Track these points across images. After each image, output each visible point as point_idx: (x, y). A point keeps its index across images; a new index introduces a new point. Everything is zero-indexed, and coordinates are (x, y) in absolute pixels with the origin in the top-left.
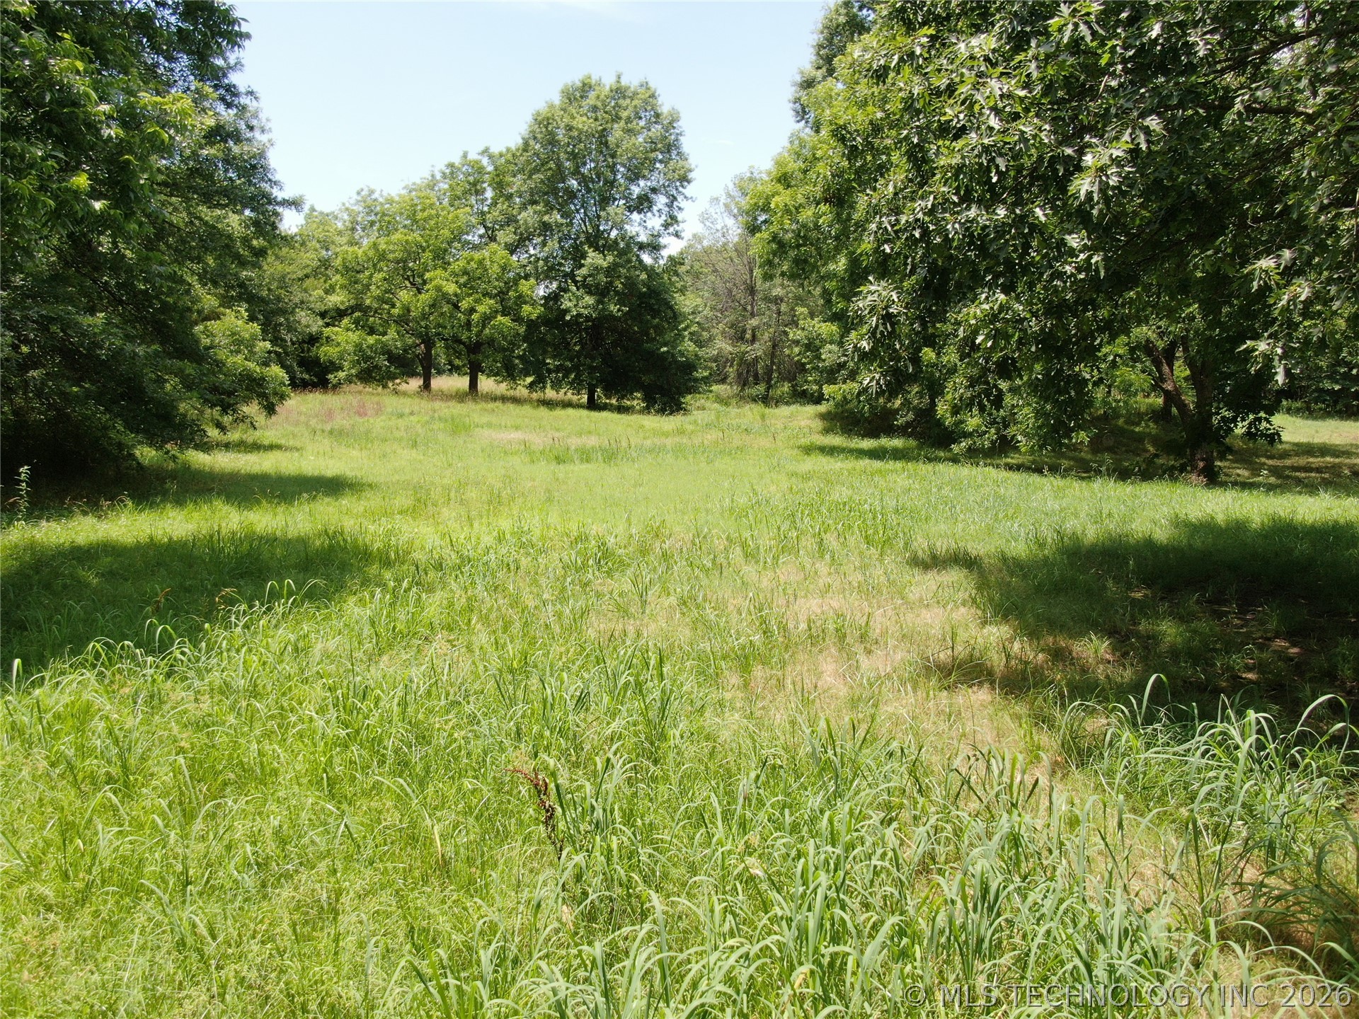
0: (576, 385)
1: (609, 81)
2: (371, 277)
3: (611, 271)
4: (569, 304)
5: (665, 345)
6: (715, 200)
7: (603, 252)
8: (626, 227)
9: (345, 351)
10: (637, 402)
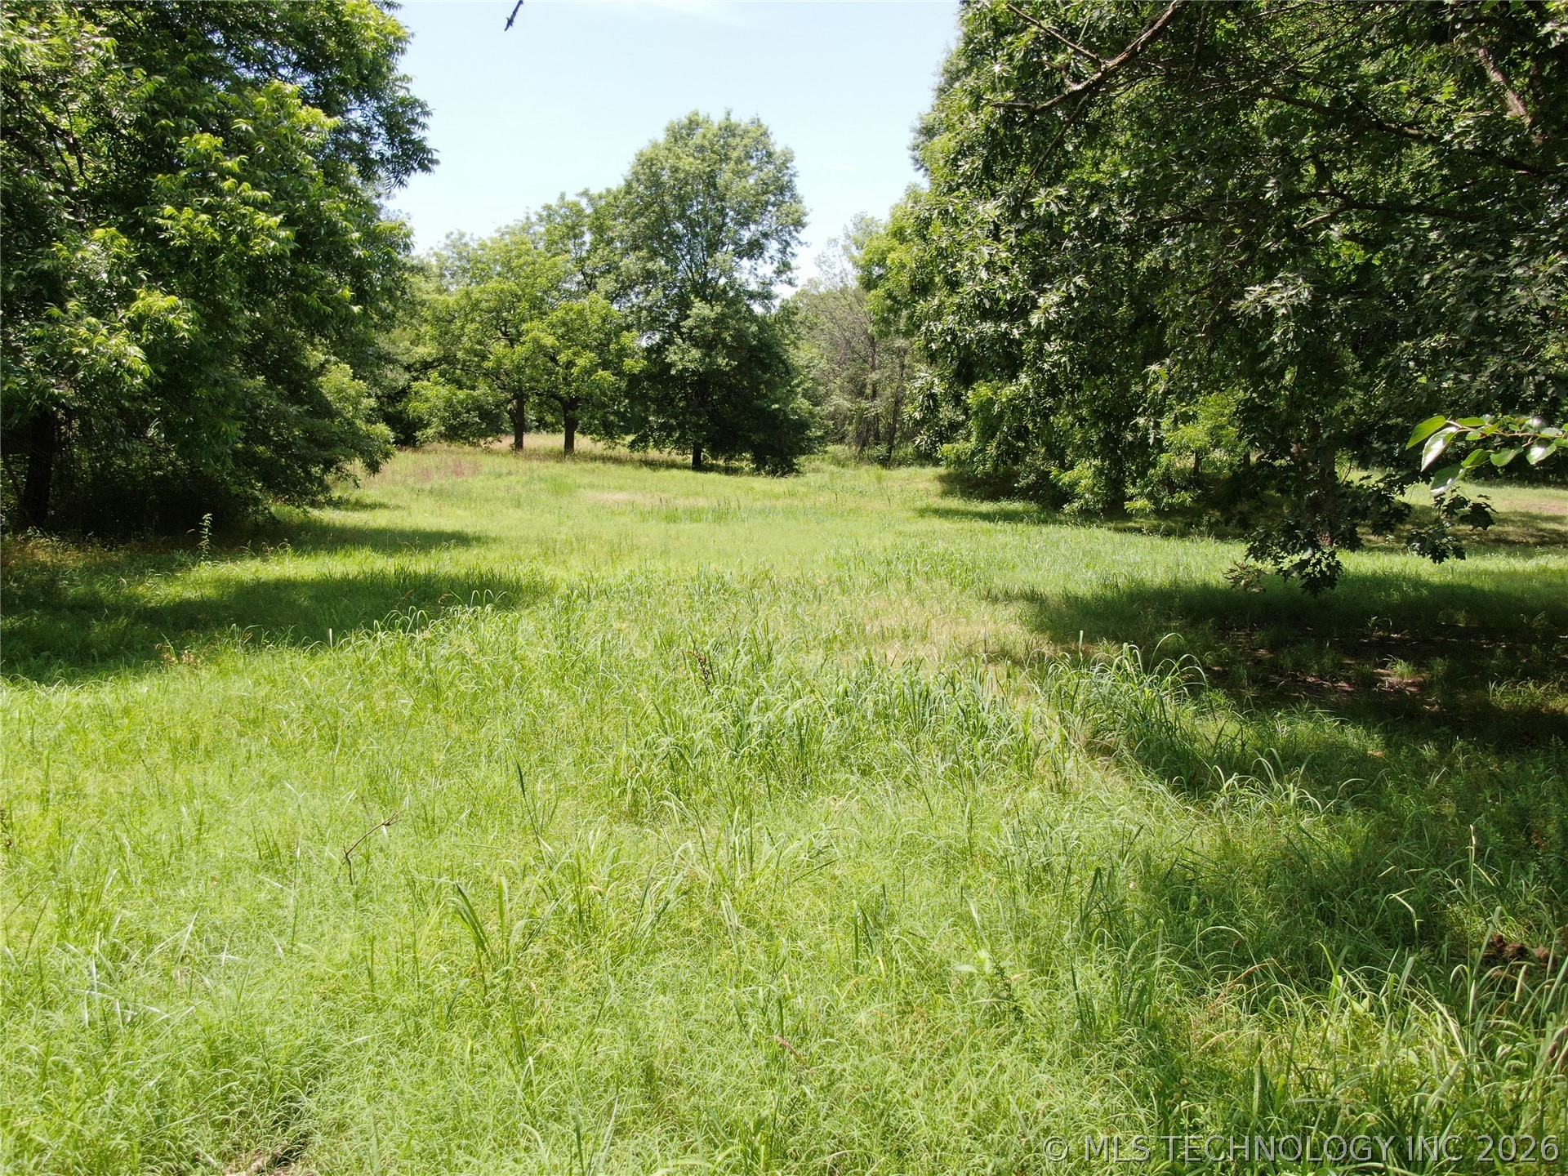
0: (681, 444)
1: (717, 118)
2: (463, 327)
3: (719, 322)
4: (675, 358)
5: (777, 402)
6: (833, 242)
7: (710, 302)
8: (736, 275)
9: (435, 406)
10: (745, 462)
